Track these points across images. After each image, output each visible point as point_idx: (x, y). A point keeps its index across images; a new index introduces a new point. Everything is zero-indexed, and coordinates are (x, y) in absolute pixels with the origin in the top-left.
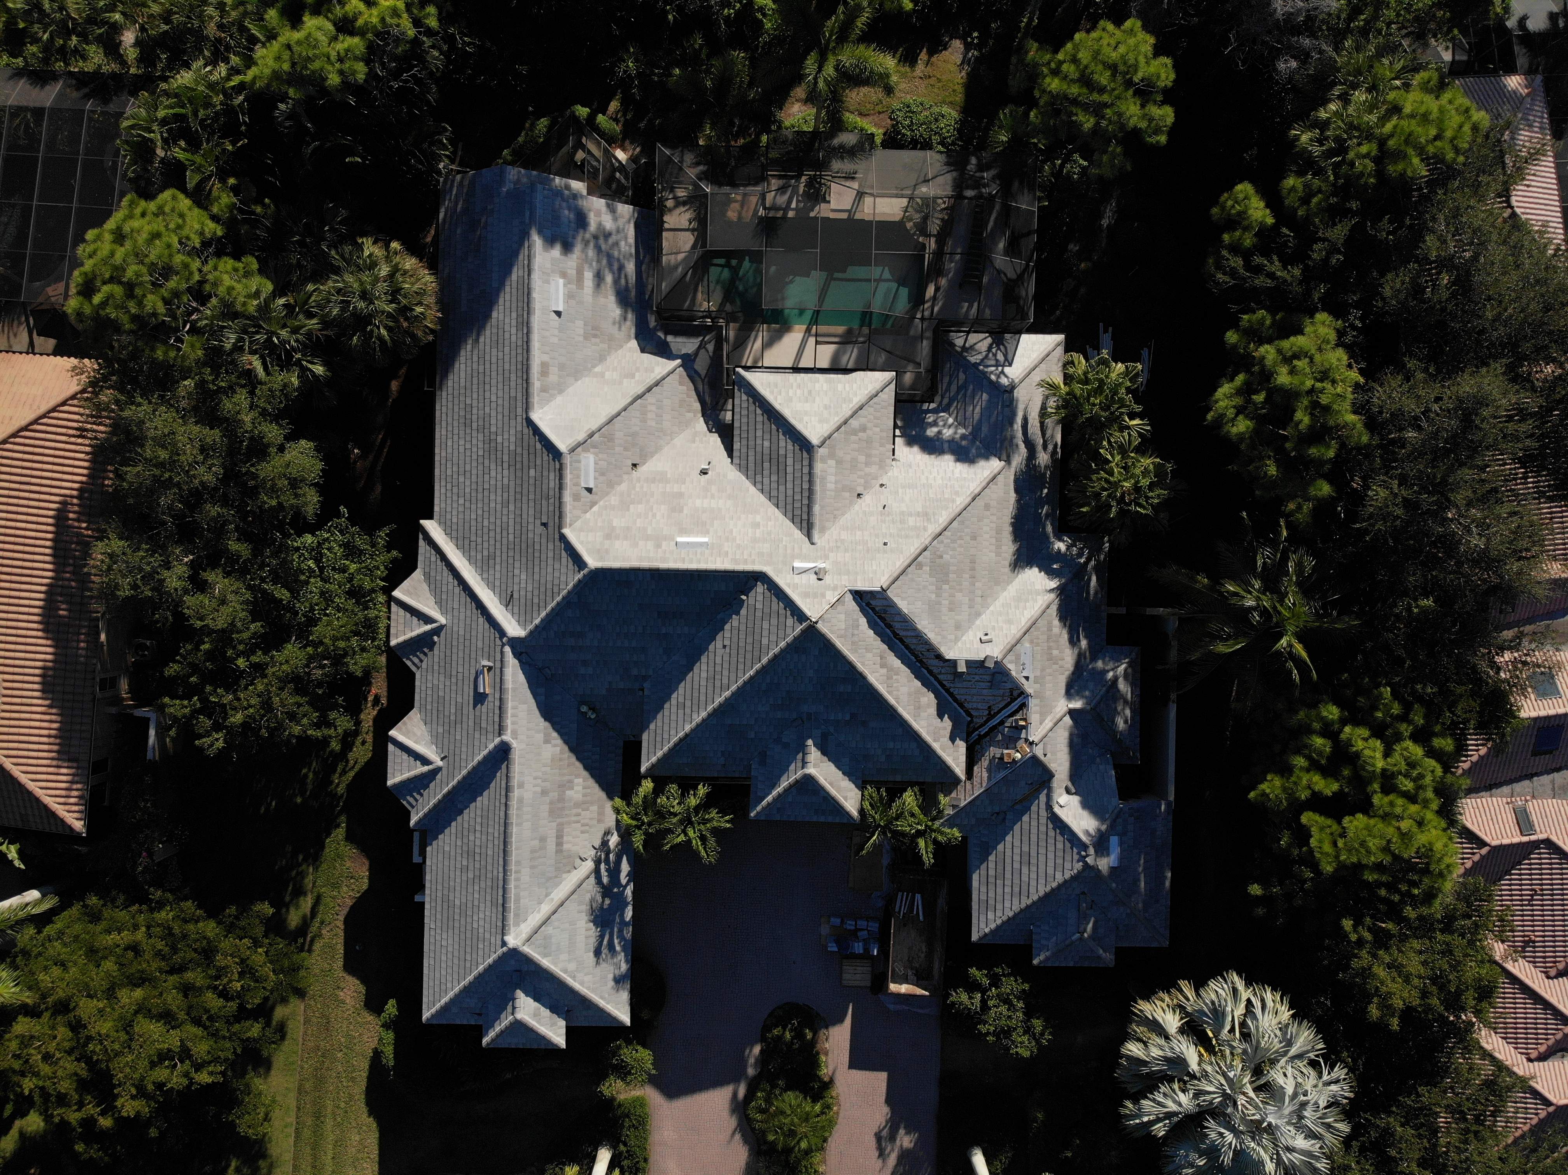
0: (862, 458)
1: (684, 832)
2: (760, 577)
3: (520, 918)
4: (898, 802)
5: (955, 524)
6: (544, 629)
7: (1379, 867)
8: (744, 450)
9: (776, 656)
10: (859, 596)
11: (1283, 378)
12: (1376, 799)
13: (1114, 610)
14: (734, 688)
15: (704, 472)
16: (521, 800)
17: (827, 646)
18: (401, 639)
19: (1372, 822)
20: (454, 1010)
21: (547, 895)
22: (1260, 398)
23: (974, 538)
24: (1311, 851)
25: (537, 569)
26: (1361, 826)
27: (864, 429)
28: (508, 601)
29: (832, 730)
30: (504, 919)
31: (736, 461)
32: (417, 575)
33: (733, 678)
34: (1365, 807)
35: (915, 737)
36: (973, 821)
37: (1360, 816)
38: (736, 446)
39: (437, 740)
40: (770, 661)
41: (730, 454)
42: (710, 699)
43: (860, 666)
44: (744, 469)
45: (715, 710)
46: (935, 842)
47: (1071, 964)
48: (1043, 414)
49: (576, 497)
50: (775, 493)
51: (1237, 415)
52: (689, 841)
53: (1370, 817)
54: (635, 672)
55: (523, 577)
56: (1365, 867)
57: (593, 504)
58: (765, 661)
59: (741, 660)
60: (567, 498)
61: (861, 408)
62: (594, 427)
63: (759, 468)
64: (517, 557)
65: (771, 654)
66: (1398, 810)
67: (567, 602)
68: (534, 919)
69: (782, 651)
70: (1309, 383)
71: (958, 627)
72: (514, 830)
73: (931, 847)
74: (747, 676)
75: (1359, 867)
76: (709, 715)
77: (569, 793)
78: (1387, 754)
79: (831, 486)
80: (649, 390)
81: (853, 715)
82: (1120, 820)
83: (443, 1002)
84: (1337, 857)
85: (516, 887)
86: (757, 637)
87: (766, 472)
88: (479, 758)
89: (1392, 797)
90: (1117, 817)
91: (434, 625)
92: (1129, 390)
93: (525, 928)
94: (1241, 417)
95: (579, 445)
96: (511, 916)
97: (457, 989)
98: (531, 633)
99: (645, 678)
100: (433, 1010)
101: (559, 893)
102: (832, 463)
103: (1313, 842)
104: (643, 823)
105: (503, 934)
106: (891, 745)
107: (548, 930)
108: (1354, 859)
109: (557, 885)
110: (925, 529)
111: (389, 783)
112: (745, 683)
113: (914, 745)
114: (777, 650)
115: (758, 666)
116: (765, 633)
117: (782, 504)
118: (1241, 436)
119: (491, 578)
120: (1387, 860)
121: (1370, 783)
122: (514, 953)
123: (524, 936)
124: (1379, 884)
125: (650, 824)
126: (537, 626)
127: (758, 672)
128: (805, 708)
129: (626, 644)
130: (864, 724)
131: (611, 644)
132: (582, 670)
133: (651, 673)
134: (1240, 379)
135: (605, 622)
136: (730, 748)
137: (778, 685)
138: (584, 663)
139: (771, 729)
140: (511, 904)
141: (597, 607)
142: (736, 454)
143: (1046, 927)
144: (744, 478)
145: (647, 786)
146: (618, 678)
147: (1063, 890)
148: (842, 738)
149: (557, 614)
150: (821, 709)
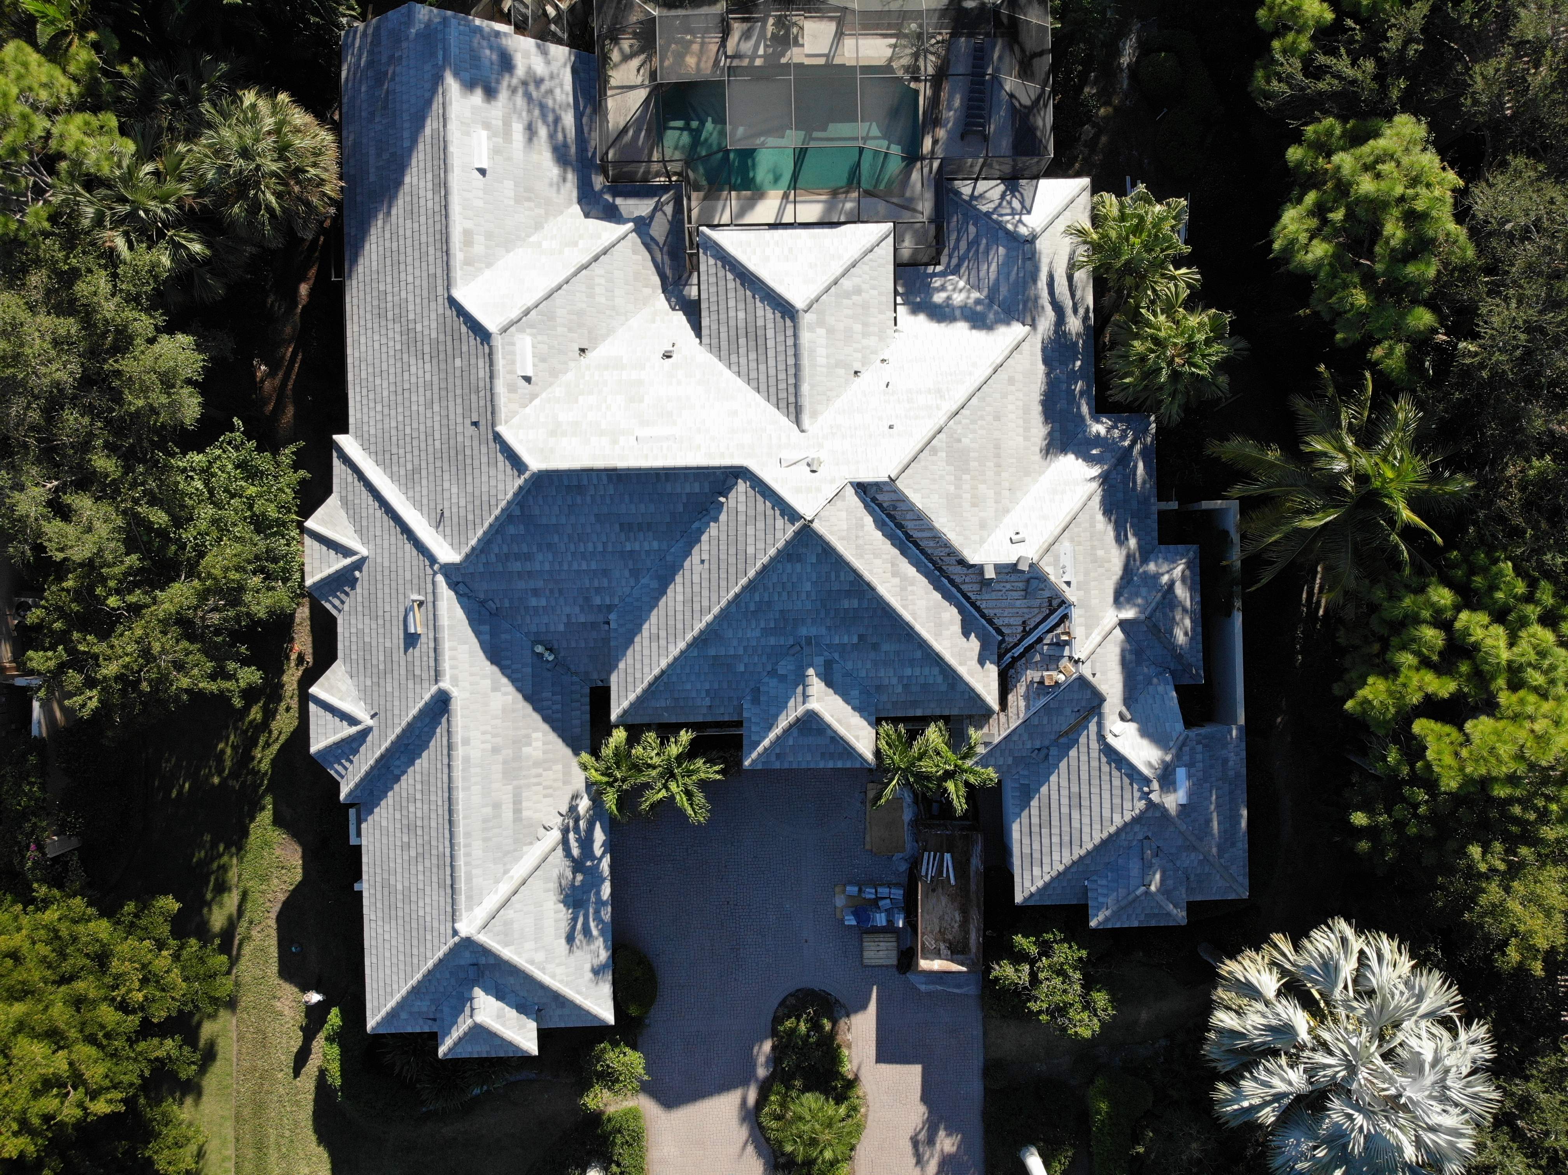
0: (858, 327)
1: (666, 787)
2: (739, 473)
3: (474, 901)
4: (920, 740)
5: (974, 400)
6: (482, 551)
7: (1512, 780)
8: (714, 326)
9: (765, 567)
10: (863, 489)
11: (1366, 185)
12: (1504, 698)
13: (1165, 505)
14: (716, 610)
15: (667, 356)
16: (467, 760)
17: (827, 552)
18: (317, 577)
19: (1500, 725)
20: (404, 1015)
21: (506, 872)
22: (1338, 216)
23: (997, 418)
24: (1428, 766)
25: (469, 479)
26: (1488, 730)
27: (858, 291)
28: (439, 521)
29: (836, 656)
30: (454, 903)
31: (705, 340)
32: (333, 501)
33: (714, 598)
34: (1490, 707)
35: (938, 660)
36: (1010, 761)
37: (1483, 718)
38: (705, 322)
39: (365, 694)
40: (758, 574)
41: (699, 334)
42: (688, 626)
43: (868, 576)
44: (716, 349)
45: (695, 639)
46: (967, 784)
47: (1136, 924)
48: (1072, 266)
49: (512, 388)
50: (753, 375)
51: (1311, 239)
52: (672, 797)
53: (1498, 719)
54: (597, 601)
55: (454, 490)
56: (1496, 779)
57: (533, 397)
58: (751, 573)
59: (723, 575)
60: (500, 387)
61: (854, 265)
62: (530, 303)
63: (734, 347)
64: (446, 467)
65: (759, 565)
66: (1530, 709)
67: (507, 518)
68: (491, 902)
69: (772, 559)
70: (1399, 190)
71: (983, 525)
72: (460, 796)
73: (963, 791)
74: (731, 594)
75: (1486, 782)
76: (689, 646)
77: (526, 750)
78: (1511, 645)
79: (821, 361)
81: (861, 637)
82: (1186, 749)
83: (390, 1005)
84: (1462, 769)
85: (466, 864)
86: (741, 547)
87: (743, 350)
88: (414, 712)
89: (1522, 693)
90: (1184, 744)
91: (355, 558)
93: (480, 913)
94: (1315, 242)
95: (512, 324)
96: (462, 899)
97: (404, 991)
98: (467, 556)
99: (610, 608)
100: (378, 1018)
101: (520, 870)
102: (821, 332)
103: (1430, 755)
104: (616, 780)
105: (454, 921)
106: (908, 672)
107: (508, 913)
108: (1483, 771)
109: (517, 860)
110: (938, 408)
111: (313, 749)
112: (730, 603)
113: (936, 671)
114: (765, 560)
115: (744, 581)
116: (751, 540)
117: (763, 387)
118: (1319, 264)
119: (418, 498)
120: (1521, 769)
121: (1493, 678)
122: (468, 943)
123: (479, 922)
124: (1510, 800)
125: (624, 780)
126: (473, 549)
127: (744, 588)
128: (803, 631)
129: (584, 566)
130: (875, 647)
131: (565, 567)
132: (533, 602)
133: (616, 601)
134: (1311, 197)
135: (556, 539)
136: (716, 686)
137: (769, 603)
138: (536, 592)
139: (764, 659)
140: (462, 885)
141: (544, 521)
142: (705, 332)
143: (1104, 882)
144: (716, 360)
145: (619, 736)
146: (577, 609)
147: (1123, 835)
148: (849, 666)
149: (497, 532)
150: (823, 631)
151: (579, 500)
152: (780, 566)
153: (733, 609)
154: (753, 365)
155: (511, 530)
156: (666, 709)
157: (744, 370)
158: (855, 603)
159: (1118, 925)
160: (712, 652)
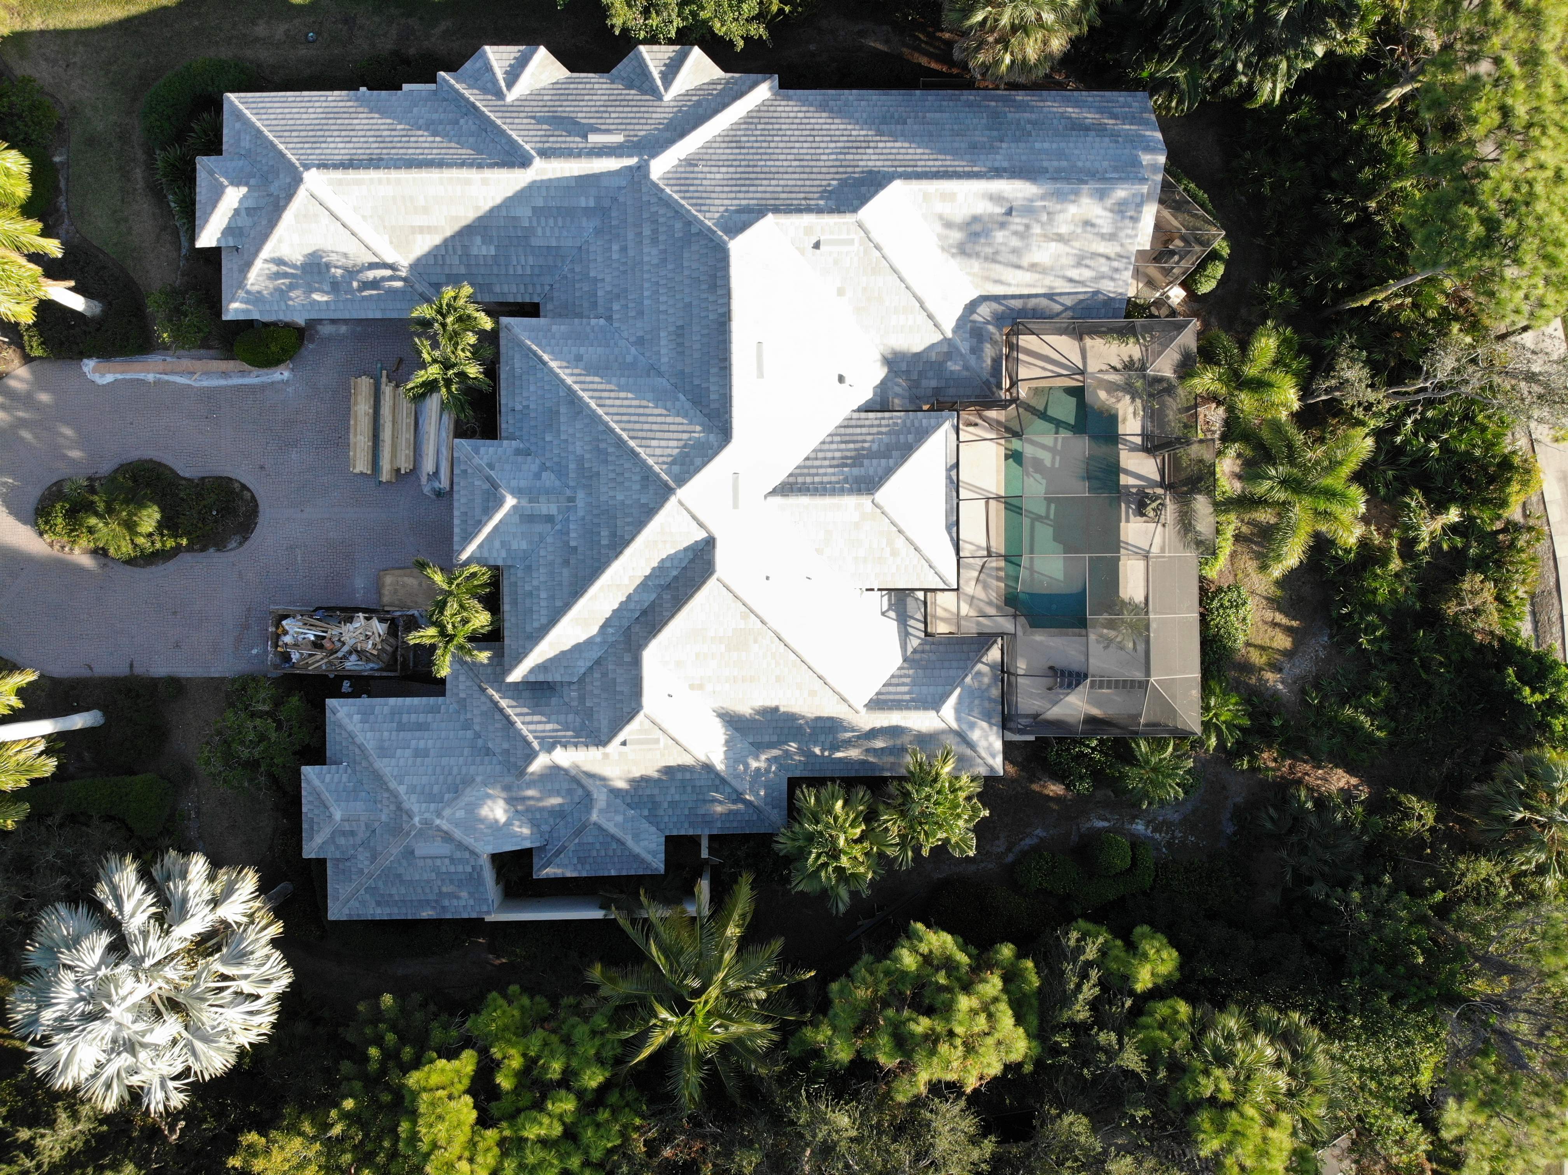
1: (435, 361)
2: (725, 434)
4: (479, 607)
5: (793, 656)
6: (660, 199)
7: (414, 1138)
8: (867, 423)
9: (636, 455)
10: (708, 544)
11: (964, 1003)
12: (491, 1135)
13: (705, 843)
14: (600, 411)
15: (841, 379)
16: (468, 182)
17: (649, 512)
18: (647, 57)
19: (467, 1129)
20: (238, 125)
21: (364, 217)
22: (941, 979)
23: (778, 679)
24: (432, 1061)
25: (726, 189)
26: (462, 1117)
27: (894, 553)
28: (690, 162)
29: (558, 527)
30: (336, 167)
31: (856, 415)
32: (717, 73)
33: (612, 410)
34: (484, 1121)
35: (553, 621)
37: (474, 1114)
38: (871, 415)
39: (536, 95)
40: (633, 451)
41: (860, 408)
42: (586, 386)
43: (628, 552)
44: (846, 424)
45: (574, 393)
47: (304, 810)
49: (808, 230)
50: (820, 455)
51: (922, 955)
53: (472, 1127)
54: (616, 307)
55: (718, 176)
56: (415, 1123)
57: (802, 252)
58: (632, 443)
59: (633, 418)
60: (808, 219)
61: (917, 550)
62: (886, 251)
63: (847, 438)
64: (739, 169)
65: (639, 450)
66: (480, 1159)
67: (689, 222)
68: (335, 202)
69: (644, 462)
70: (959, 1030)
71: (679, 664)
72: (435, 174)
73: (427, 642)
74: (614, 425)
75: (413, 1115)
76: (569, 388)
77: (478, 240)
78: (544, 1142)
79: (830, 517)
80: (930, 316)
81: (574, 549)
82: (467, 855)
83: (246, 112)
84: (425, 1089)
85: (372, 180)
86: (658, 435)
87: (843, 446)
88: (514, 135)
89: (496, 1151)
90: (476, 853)
91: (662, 89)
92: (946, 841)
93: (325, 192)
94: (919, 958)
95: (866, 233)
96: (339, 175)
97: (258, 124)
98: (656, 185)
99: (609, 319)
100: (237, 102)
101: (366, 230)
102: (855, 515)
103: (442, 1063)
104: (444, 316)
105: (319, 167)
106: (543, 595)
107: (324, 218)
108: (423, 1109)
109: (375, 229)
110: (785, 622)
111: (487, 48)
112: (606, 424)
113: (544, 620)
114: (643, 455)
115: (625, 436)
116: (663, 443)
117: (809, 463)
118: (897, 959)
119: (715, 145)
120: (424, 1147)
121: (511, 1126)
122: (298, 180)
123: (316, 190)
124: (396, 1138)
125: (443, 324)
126: (662, 190)
127: (620, 438)
128: (581, 495)
129: (646, 294)
130: (566, 562)
131: (646, 276)
132: (615, 247)
133: (616, 325)
134: (962, 958)
135: (670, 267)
136: (533, 415)
137: (606, 462)
138: (624, 249)
139: (556, 459)
140: (352, 175)
141: (686, 255)
142: (863, 415)
143: (345, 778)
144: (837, 424)
145: (487, 323)
146: (609, 288)
147: (386, 795)
148: (549, 540)
149: (677, 212)
150: (581, 513)
151: (704, 287)
152: (638, 470)
153: (601, 428)
154: (829, 455)
155: (678, 225)
156: (513, 368)
157: (826, 447)
158: (604, 542)
159: (304, 793)
160: (563, 410)
